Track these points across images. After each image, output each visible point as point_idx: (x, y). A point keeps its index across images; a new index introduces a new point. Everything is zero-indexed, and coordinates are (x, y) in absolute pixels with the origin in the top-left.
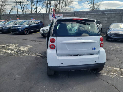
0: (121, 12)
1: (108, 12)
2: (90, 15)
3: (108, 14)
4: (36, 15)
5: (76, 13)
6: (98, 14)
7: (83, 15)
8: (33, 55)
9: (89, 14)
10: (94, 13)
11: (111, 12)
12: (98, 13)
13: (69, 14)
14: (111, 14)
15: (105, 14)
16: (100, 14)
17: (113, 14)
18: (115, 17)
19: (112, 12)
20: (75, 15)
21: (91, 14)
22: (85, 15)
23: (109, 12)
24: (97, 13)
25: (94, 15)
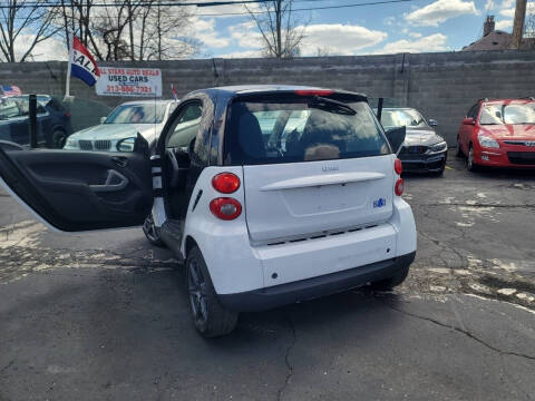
0: (388, 67)
1: (344, 65)
2: (278, 77)
3: (345, 72)
4: (20, 73)
5: (219, 65)
6: (309, 73)
7: (250, 74)
8: (84, 266)
9: (274, 69)
10: (293, 69)
11: (356, 67)
12: (311, 68)
13: (189, 70)
14: (356, 72)
15: (334, 72)
16: (317, 73)
17: (364, 72)
18: (369, 84)
19: (360, 67)
20: (217, 76)
21: (280, 69)
22: (258, 74)
23: (348, 67)
24: (305, 68)
25: (295, 74)
